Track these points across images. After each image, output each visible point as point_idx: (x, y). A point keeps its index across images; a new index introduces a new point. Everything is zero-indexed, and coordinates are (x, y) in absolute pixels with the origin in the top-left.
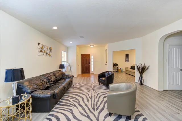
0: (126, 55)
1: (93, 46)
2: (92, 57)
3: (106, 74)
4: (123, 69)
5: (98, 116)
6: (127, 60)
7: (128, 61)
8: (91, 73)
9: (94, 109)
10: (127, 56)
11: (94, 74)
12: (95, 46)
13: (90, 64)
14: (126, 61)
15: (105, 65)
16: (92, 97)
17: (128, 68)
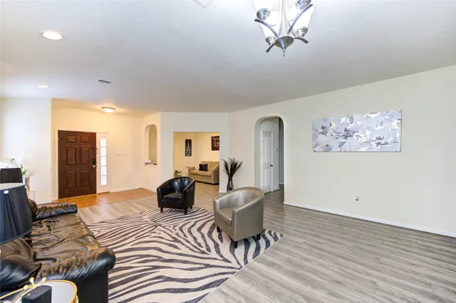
0: (187, 141)
1: (111, 111)
2: (102, 144)
3: (176, 183)
4: (180, 172)
5: (221, 256)
6: (188, 153)
7: (191, 155)
8: (98, 192)
9: (203, 252)
10: (188, 143)
11: (109, 192)
12: (118, 110)
13: (95, 163)
14: (186, 155)
15: (146, 164)
16: (173, 238)
17: (194, 168)
